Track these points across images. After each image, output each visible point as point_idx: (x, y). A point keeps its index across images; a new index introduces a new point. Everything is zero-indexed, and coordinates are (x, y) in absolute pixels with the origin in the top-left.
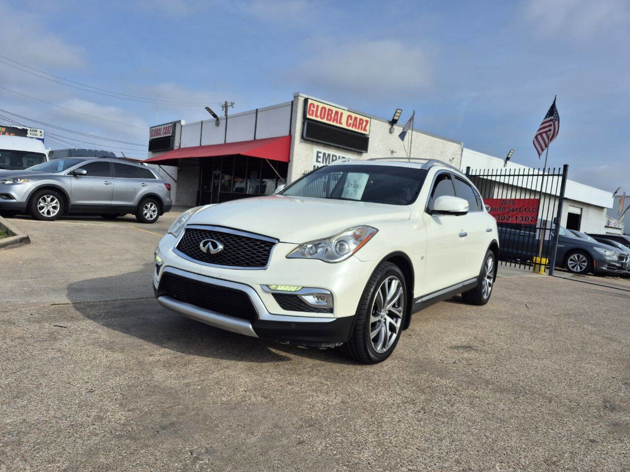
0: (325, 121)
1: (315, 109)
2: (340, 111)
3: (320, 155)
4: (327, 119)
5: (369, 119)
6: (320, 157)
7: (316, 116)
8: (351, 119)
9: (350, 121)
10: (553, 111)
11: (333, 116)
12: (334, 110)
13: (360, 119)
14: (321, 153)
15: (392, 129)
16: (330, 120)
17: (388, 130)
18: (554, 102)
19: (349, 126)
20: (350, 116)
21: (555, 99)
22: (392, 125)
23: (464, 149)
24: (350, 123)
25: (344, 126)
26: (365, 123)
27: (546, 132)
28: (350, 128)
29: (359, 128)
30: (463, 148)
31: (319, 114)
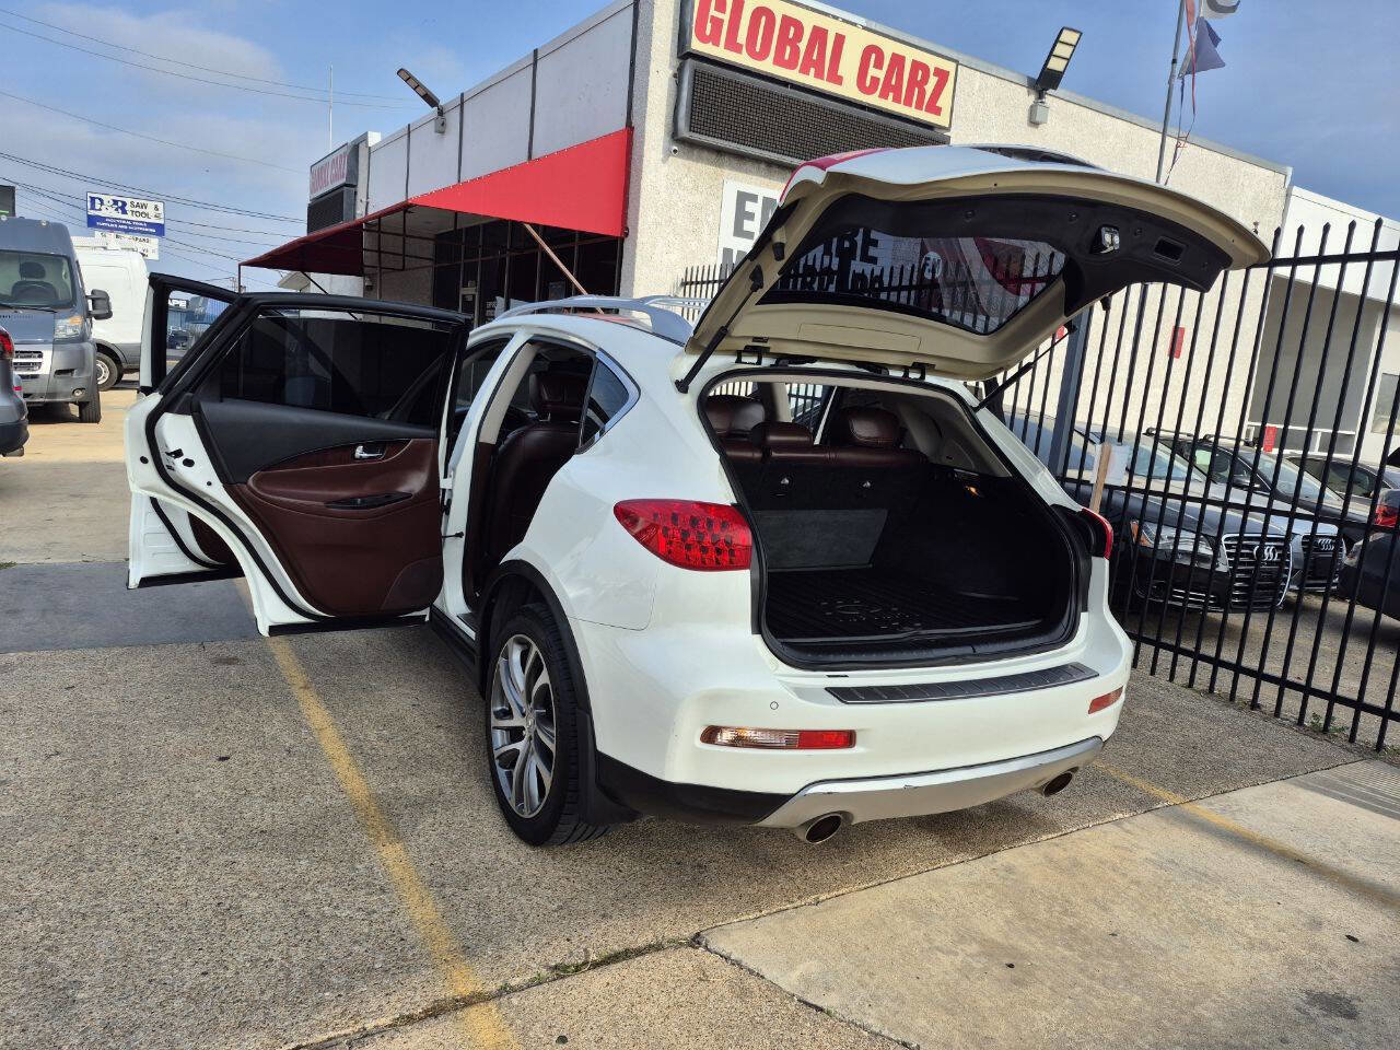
0: (767, 66)
1: (726, 17)
2: (833, 28)
3: (750, 206)
4: (778, 61)
5: (949, 66)
6: (751, 216)
7: (732, 44)
8: (879, 65)
9: (872, 72)
11: (803, 46)
12: (809, 21)
13: (916, 65)
14: (754, 198)
15: (1040, 109)
16: (791, 65)
17: (1024, 115)
19: (869, 91)
20: (870, 50)
22: (1041, 96)
23: (1296, 190)
24: (875, 80)
25: (849, 90)
26: (933, 81)
28: (873, 100)
29: (908, 103)
30: (1291, 185)
31: (742, 37)
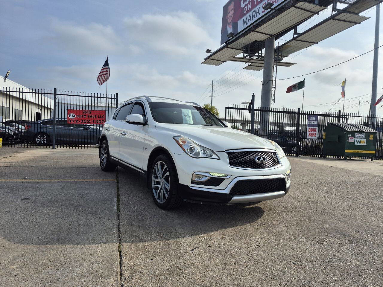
10: (106, 64)
18: (107, 59)
21: (108, 57)
27: (103, 75)
